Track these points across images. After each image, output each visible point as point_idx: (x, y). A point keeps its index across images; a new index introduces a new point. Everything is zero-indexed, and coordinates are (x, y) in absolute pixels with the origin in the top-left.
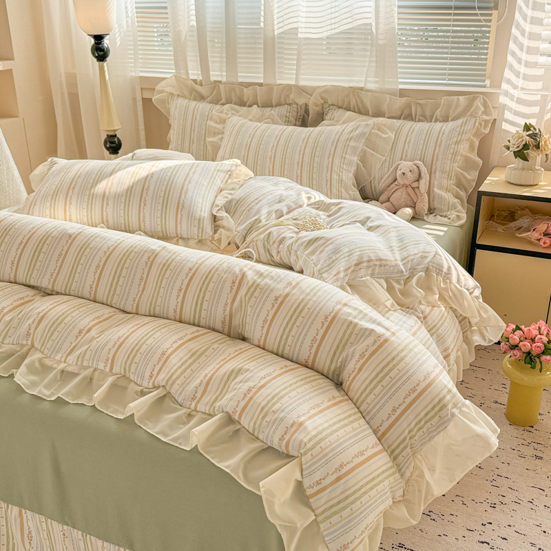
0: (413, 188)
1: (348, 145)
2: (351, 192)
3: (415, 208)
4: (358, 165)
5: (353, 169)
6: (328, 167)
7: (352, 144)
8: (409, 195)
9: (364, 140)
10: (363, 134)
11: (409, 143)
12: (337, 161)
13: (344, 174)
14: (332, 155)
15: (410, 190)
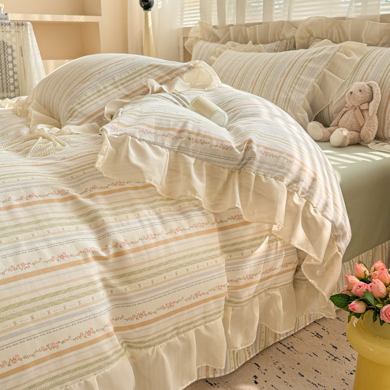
0: (362, 111)
1: (306, 66)
2: (298, 114)
3: (360, 132)
4: (314, 87)
5: (307, 90)
6: (278, 86)
7: (311, 65)
8: (356, 118)
9: (325, 63)
10: (325, 56)
11: (373, 65)
12: (289, 81)
13: (294, 94)
14: (285, 75)
15: (358, 112)
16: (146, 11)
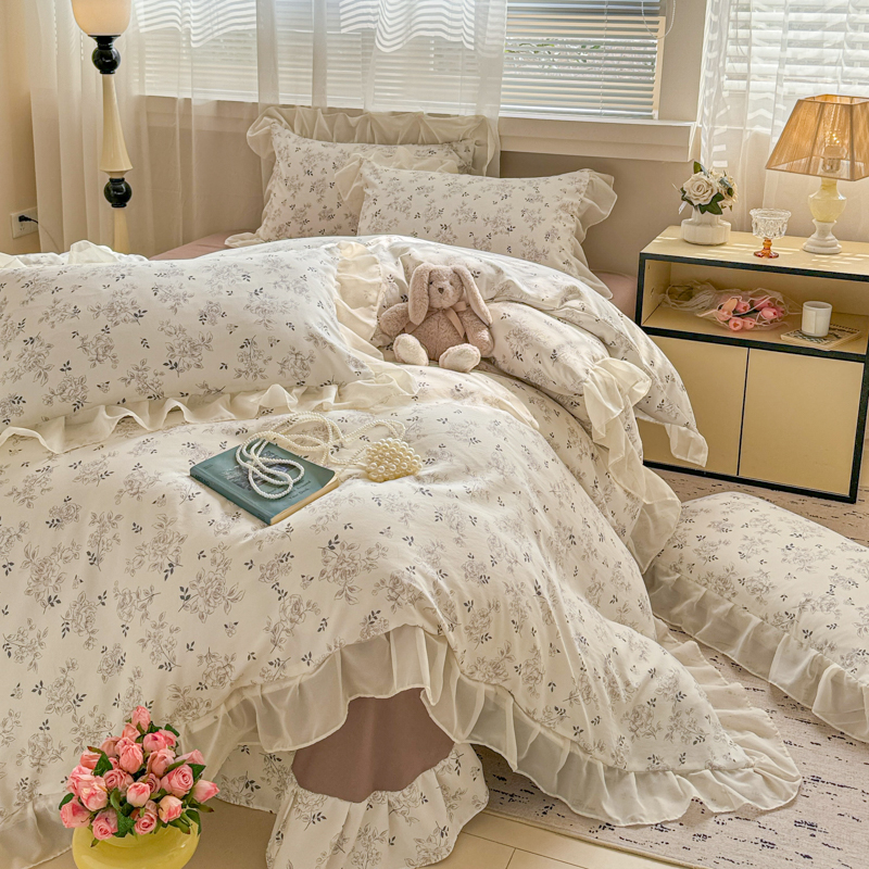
0: (458, 312)
8: (452, 325)
15: (452, 316)
16: (106, 76)
